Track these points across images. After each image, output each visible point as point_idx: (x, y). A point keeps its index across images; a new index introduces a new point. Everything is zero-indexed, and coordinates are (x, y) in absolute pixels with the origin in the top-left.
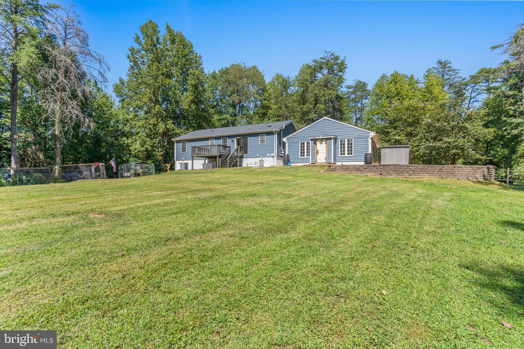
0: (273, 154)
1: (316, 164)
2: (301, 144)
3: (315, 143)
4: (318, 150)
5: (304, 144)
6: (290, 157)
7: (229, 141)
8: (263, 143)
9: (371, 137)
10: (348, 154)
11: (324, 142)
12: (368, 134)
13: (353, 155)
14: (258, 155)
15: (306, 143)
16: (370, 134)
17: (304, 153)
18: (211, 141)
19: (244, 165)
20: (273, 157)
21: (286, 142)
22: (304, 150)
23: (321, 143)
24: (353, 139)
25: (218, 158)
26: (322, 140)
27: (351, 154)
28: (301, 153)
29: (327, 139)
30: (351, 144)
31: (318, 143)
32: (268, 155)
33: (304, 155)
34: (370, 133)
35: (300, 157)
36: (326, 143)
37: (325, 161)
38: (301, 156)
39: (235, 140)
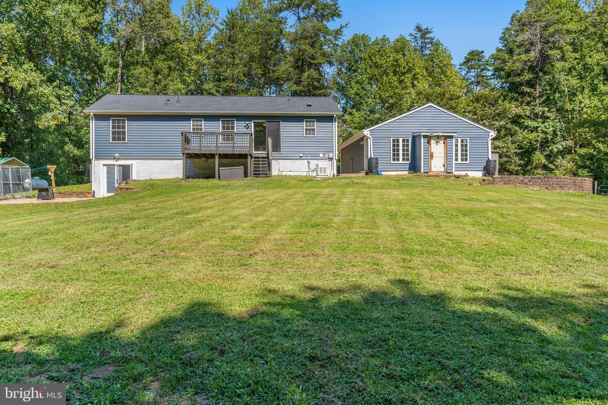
0: (331, 155)
1: (430, 173)
2: (394, 141)
3: (429, 142)
4: (432, 153)
5: (398, 141)
6: (379, 162)
7: (239, 127)
8: (310, 134)
9: (491, 138)
10: (462, 160)
11: (442, 142)
12: (487, 134)
13: (468, 162)
14: (301, 155)
15: (401, 140)
16: (490, 134)
17: (398, 155)
18: (196, 123)
19: (275, 172)
20: (331, 159)
21: (369, 136)
22: (398, 150)
23: (437, 143)
24: (468, 139)
25: (217, 157)
26: (438, 137)
27: (466, 160)
28: (394, 155)
29: (446, 137)
30: (466, 146)
31: (433, 142)
32: (321, 155)
33: (398, 160)
34: (489, 132)
35: (392, 162)
36: (444, 143)
37: (442, 169)
38: (394, 159)
39: (253, 124)
